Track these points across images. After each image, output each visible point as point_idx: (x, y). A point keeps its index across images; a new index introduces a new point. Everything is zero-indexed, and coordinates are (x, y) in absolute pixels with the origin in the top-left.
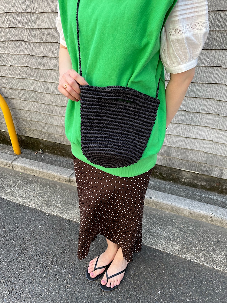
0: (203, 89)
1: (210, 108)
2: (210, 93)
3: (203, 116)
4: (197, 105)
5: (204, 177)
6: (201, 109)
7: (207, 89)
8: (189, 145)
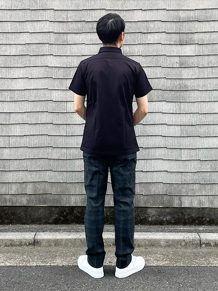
0: (152, 129)
1: (160, 143)
2: (158, 131)
3: (156, 150)
4: (150, 142)
5: (168, 210)
6: (153, 144)
7: (155, 129)
8: (150, 179)
